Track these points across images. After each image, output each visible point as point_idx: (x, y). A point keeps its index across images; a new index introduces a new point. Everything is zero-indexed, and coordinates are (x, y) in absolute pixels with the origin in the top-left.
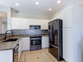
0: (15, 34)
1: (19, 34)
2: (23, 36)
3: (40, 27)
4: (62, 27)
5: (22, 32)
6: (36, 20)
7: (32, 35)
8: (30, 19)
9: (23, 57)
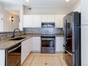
0: (27, 33)
1: (31, 33)
2: (36, 35)
3: (53, 24)
4: (80, 24)
5: (34, 31)
6: (49, 16)
7: (46, 35)
8: (42, 16)
9: (30, 59)
